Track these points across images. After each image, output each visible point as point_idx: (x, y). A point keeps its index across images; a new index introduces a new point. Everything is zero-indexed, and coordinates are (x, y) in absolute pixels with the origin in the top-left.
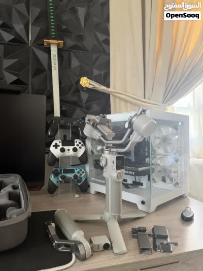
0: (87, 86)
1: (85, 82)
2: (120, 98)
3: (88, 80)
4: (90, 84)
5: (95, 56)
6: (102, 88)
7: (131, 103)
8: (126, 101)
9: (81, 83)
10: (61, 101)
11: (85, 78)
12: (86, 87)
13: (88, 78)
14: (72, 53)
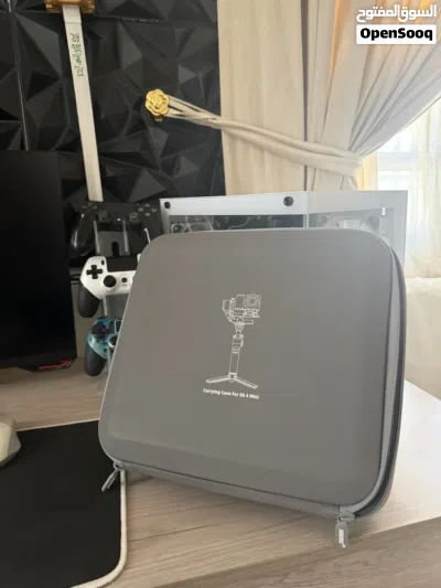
0: (164, 111)
1: (157, 102)
2: (245, 141)
3: (166, 96)
4: (169, 106)
5: (179, 32)
6: (203, 116)
7: (272, 152)
8: (261, 148)
9: (147, 105)
10: (101, 154)
11: (159, 92)
12: (161, 116)
13: (166, 92)
14: (121, 28)
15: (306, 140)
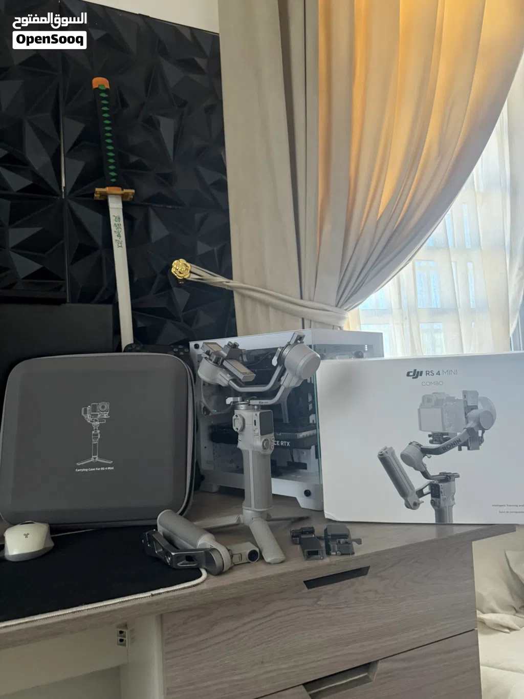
0: (187, 276)
1: (181, 268)
2: (254, 299)
3: (188, 265)
4: (191, 272)
5: (198, 217)
6: (219, 280)
7: (276, 308)
8: (266, 305)
9: (173, 270)
10: (134, 309)
11: (182, 261)
12: (184, 279)
13: (188, 261)
14: (152, 212)
15: (302, 298)
